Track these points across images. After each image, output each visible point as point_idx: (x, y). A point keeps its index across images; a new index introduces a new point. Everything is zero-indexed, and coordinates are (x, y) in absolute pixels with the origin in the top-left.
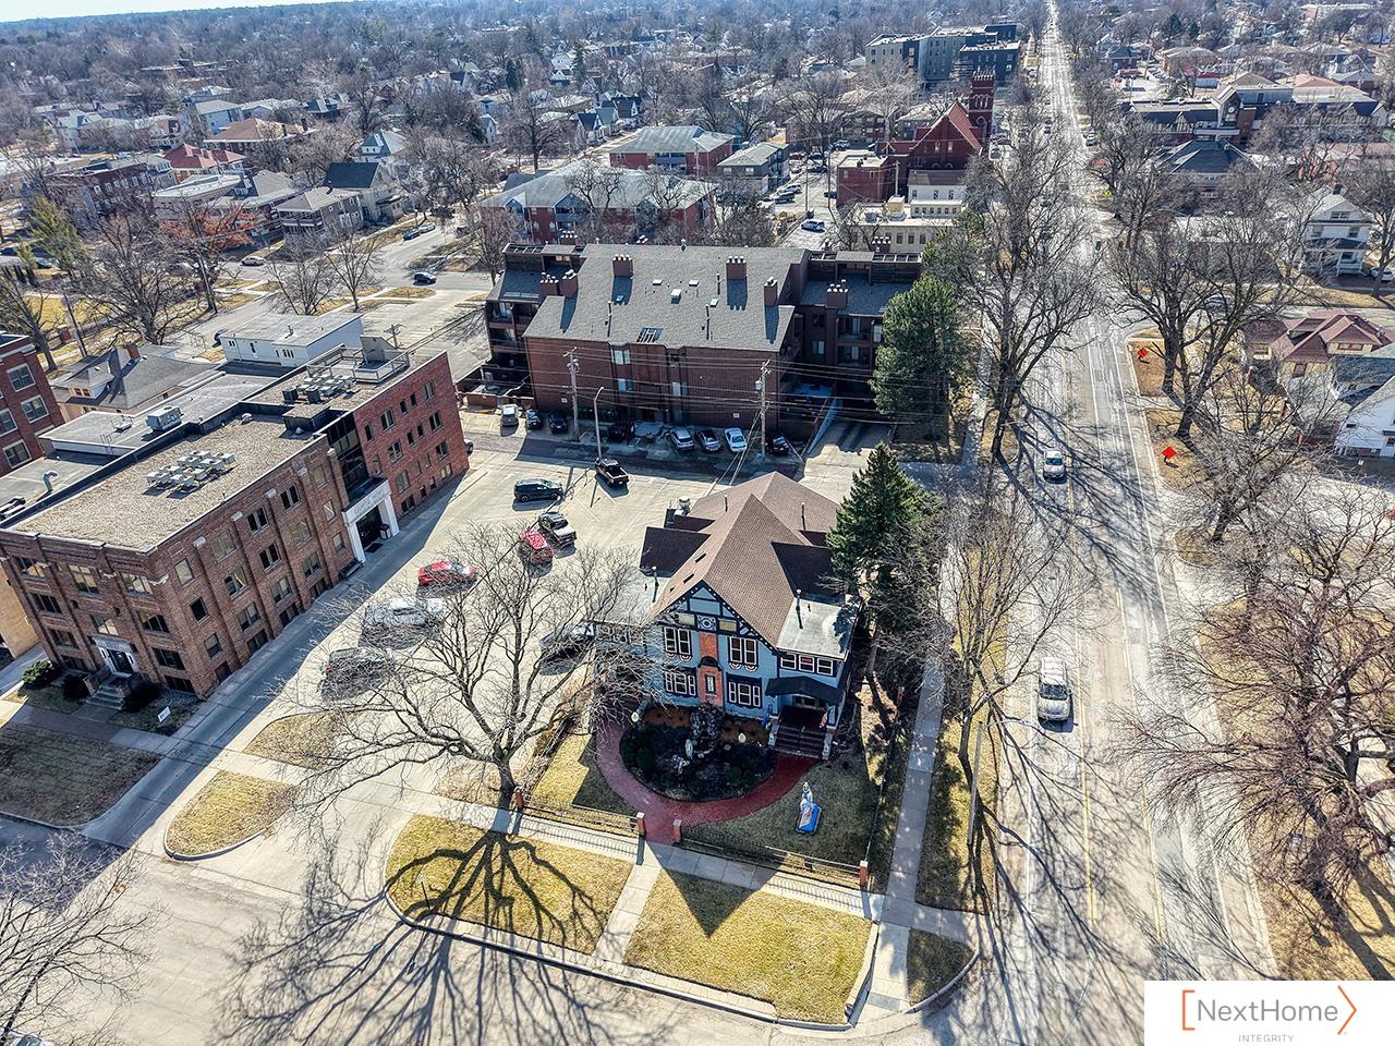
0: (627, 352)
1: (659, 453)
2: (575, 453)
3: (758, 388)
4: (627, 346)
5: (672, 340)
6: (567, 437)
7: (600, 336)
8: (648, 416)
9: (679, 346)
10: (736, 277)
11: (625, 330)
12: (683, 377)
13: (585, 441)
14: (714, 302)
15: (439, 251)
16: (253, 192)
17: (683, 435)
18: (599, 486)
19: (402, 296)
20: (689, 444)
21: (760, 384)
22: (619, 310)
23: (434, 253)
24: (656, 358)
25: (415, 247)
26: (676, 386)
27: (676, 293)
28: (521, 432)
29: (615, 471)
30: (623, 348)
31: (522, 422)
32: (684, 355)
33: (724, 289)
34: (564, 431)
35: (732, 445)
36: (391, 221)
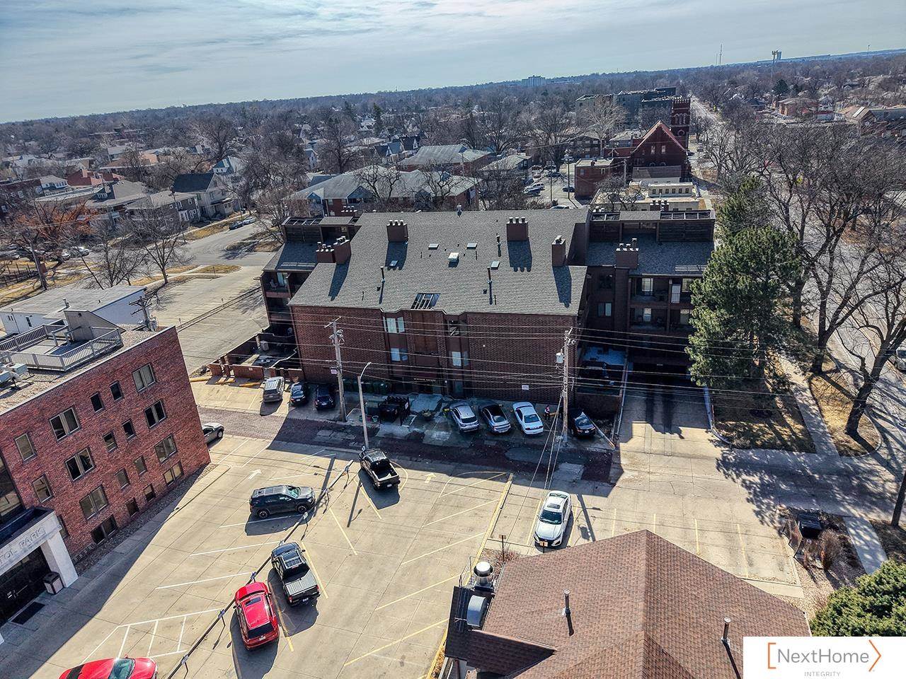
0: (401, 320)
1: (437, 435)
2: (340, 436)
3: (559, 361)
4: (401, 313)
5: (450, 305)
6: (333, 416)
7: (372, 303)
8: (426, 390)
9: (458, 312)
10: (518, 240)
11: (399, 296)
12: (463, 346)
13: (351, 420)
14: (495, 264)
15: (254, 237)
16: (111, 196)
17: (465, 413)
18: (362, 490)
19: (211, 272)
20: (473, 425)
21: (562, 357)
22: (391, 275)
23: (250, 238)
24: (434, 327)
25: (236, 235)
26: (456, 358)
27: (453, 256)
28: (283, 410)
29: (383, 468)
30: (395, 315)
31: (286, 397)
32: (465, 321)
33: (505, 251)
34: (331, 408)
35: (525, 425)
36: (223, 216)
